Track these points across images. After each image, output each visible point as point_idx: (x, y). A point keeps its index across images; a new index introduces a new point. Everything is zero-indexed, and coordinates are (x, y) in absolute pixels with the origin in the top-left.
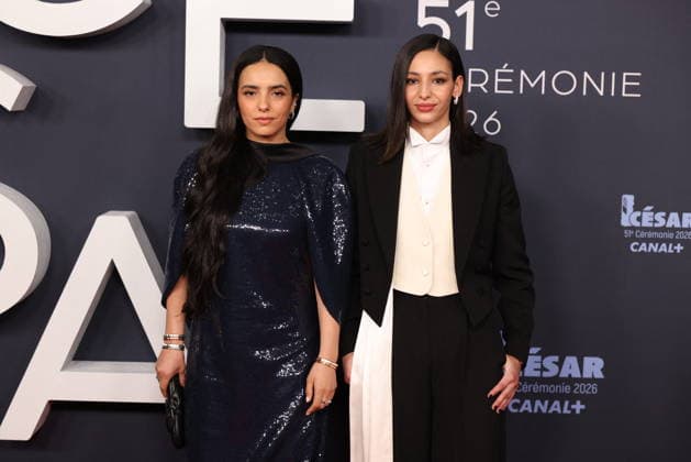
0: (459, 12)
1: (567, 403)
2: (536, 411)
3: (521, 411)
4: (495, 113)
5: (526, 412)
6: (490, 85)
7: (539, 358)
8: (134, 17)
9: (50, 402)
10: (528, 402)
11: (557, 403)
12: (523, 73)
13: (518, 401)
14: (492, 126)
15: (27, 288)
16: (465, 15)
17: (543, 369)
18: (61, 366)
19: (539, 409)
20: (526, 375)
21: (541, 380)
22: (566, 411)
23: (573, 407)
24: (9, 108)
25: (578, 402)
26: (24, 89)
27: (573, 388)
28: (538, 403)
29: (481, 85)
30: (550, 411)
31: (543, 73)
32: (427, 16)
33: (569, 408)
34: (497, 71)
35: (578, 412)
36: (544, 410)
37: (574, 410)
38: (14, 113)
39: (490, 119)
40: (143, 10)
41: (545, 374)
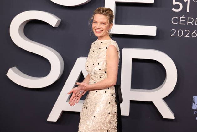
4: (195, 31)
6: (194, 23)
9: (63, 111)
14: (194, 35)
16: (187, 2)
18: (66, 100)
26: (58, 21)
29: (191, 23)
32: (176, 2)
38: (55, 28)
39: (194, 32)
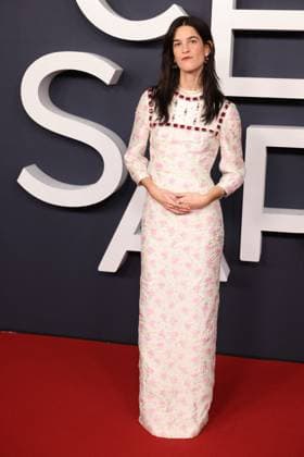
26: (117, 71)
38: (110, 86)
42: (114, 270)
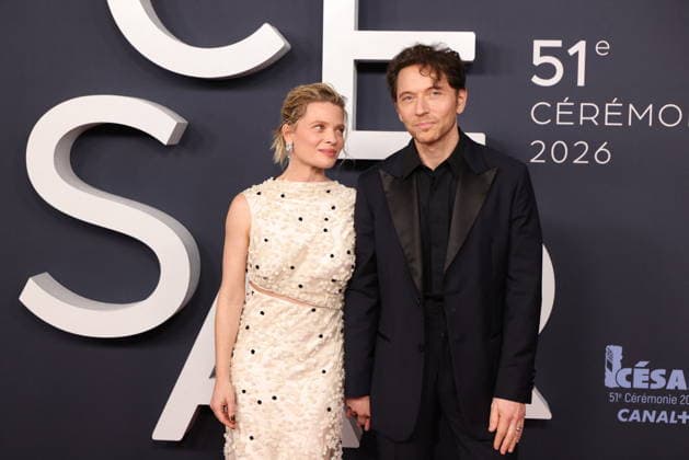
0: (571, 51)
1: (673, 413)
2: (644, 420)
3: (631, 420)
4: (605, 143)
5: (635, 421)
6: (601, 118)
7: (647, 371)
8: (276, 59)
9: (200, 406)
10: (636, 412)
11: (664, 413)
12: (631, 106)
13: (627, 411)
14: (603, 156)
15: (180, 303)
16: (577, 54)
17: (651, 381)
19: (647, 418)
20: (635, 386)
21: (649, 392)
22: (672, 421)
23: (679, 417)
24: (165, 143)
25: (684, 413)
26: (178, 125)
27: (679, 399)
28: (646, 413)
29: (592, 118)
30: (658, 421)
31: (651, 106)
32: (541, 55)
33: (676, 418)
34: (607, 105)
35: (684, 422)
36: (652, 420)
37: (681, 420)
38: (169, 147)
39: (601, 149)
40: (283, 53)
41: (653, 386)
42: (179, 437)
